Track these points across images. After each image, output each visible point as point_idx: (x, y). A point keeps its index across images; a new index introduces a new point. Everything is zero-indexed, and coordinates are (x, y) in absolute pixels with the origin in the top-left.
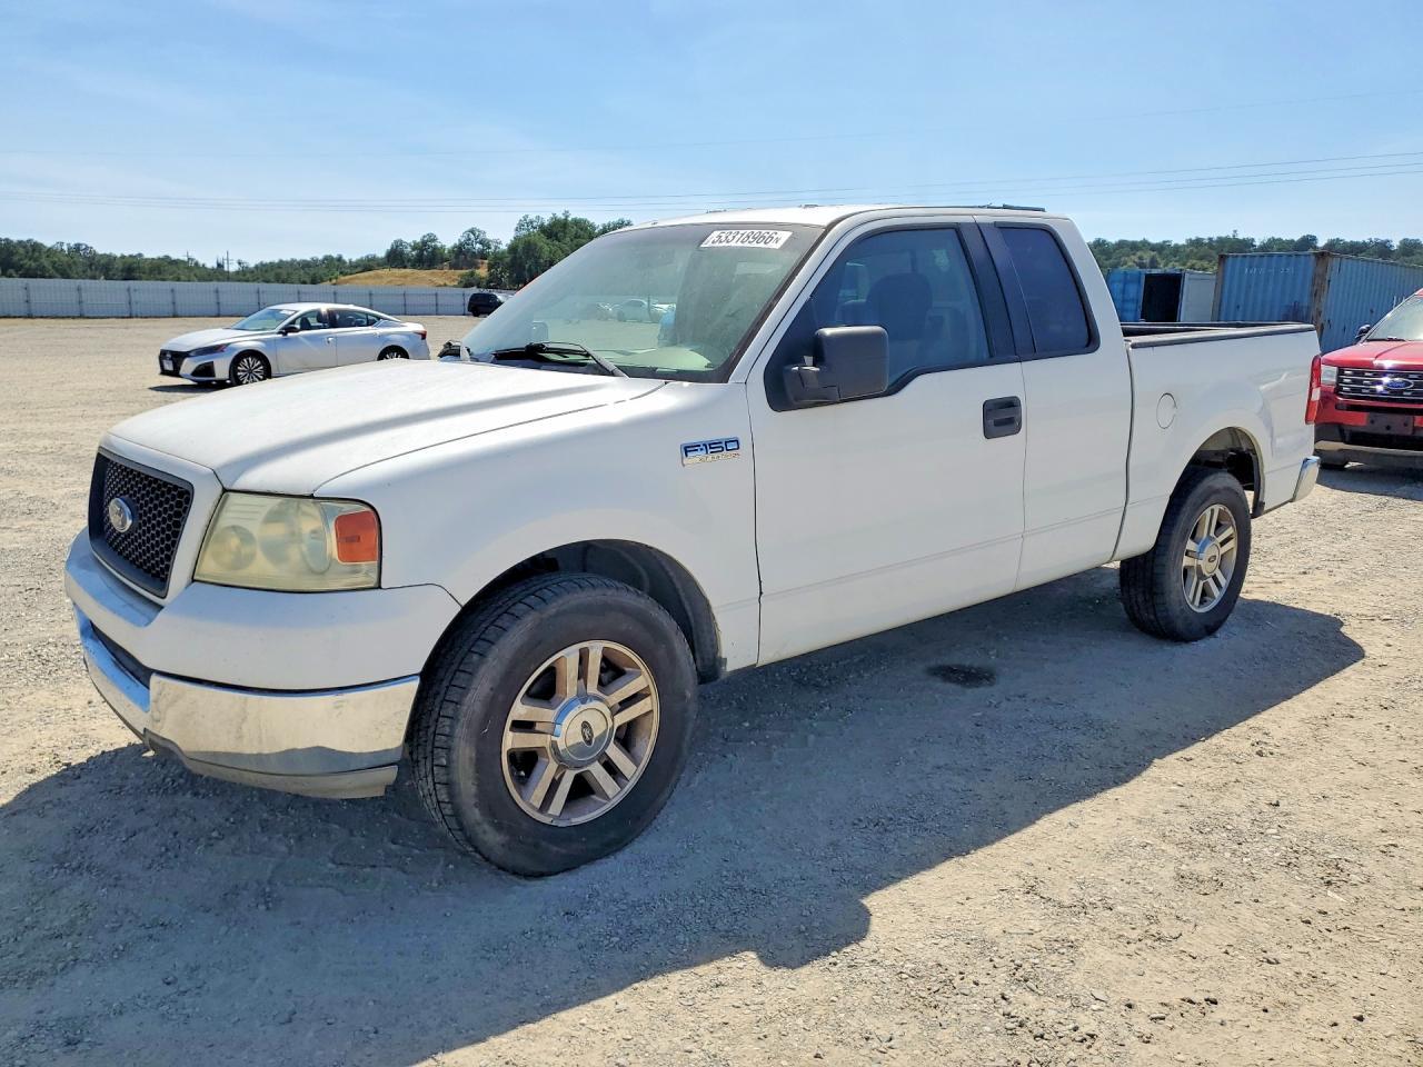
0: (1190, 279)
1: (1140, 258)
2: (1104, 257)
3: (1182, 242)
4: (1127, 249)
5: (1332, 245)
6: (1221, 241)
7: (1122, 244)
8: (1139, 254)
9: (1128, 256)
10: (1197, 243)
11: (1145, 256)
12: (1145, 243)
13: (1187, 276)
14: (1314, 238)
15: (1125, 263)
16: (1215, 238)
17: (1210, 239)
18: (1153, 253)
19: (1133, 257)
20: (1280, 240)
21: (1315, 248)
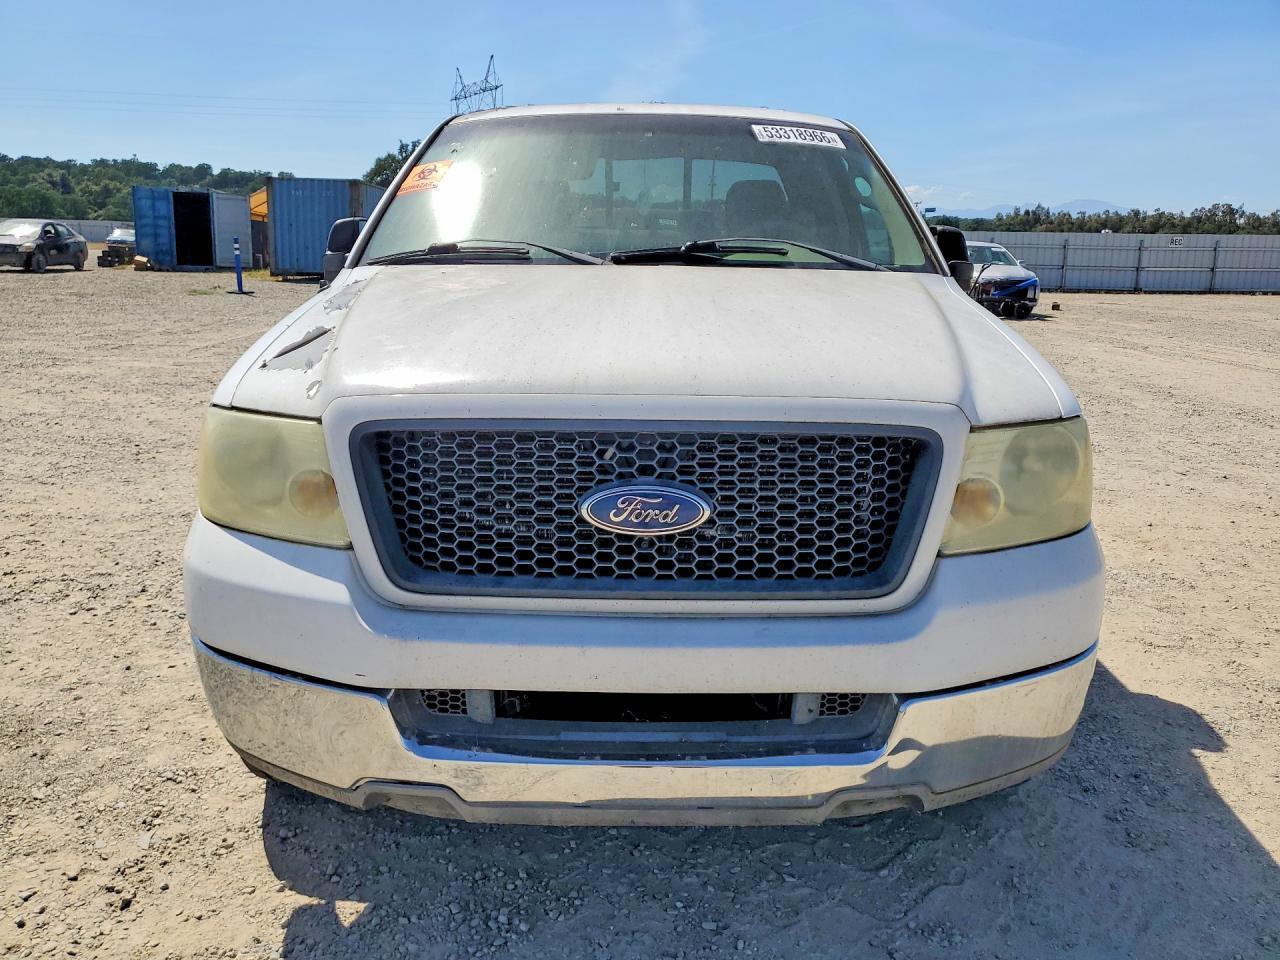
0: (217, 198)
1: (50, 175)
2: (9, 172)
3: (87, 162)
4: (32, 166)
5: (225, 173)
6: (124, 162)
7: (25, 160)
8: (47, 171)
9: (36, 173)
10: (103, 163)
11: (55, 174)
12: (48, 160)
13: (215, 195)
14: (209, 167)
15: (34, 180)
16: (119, 160)
17: (115, 161)
18: (62, 171)
19: (41, 174)
20: (179, 166)
21: (213, 175)
